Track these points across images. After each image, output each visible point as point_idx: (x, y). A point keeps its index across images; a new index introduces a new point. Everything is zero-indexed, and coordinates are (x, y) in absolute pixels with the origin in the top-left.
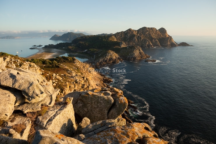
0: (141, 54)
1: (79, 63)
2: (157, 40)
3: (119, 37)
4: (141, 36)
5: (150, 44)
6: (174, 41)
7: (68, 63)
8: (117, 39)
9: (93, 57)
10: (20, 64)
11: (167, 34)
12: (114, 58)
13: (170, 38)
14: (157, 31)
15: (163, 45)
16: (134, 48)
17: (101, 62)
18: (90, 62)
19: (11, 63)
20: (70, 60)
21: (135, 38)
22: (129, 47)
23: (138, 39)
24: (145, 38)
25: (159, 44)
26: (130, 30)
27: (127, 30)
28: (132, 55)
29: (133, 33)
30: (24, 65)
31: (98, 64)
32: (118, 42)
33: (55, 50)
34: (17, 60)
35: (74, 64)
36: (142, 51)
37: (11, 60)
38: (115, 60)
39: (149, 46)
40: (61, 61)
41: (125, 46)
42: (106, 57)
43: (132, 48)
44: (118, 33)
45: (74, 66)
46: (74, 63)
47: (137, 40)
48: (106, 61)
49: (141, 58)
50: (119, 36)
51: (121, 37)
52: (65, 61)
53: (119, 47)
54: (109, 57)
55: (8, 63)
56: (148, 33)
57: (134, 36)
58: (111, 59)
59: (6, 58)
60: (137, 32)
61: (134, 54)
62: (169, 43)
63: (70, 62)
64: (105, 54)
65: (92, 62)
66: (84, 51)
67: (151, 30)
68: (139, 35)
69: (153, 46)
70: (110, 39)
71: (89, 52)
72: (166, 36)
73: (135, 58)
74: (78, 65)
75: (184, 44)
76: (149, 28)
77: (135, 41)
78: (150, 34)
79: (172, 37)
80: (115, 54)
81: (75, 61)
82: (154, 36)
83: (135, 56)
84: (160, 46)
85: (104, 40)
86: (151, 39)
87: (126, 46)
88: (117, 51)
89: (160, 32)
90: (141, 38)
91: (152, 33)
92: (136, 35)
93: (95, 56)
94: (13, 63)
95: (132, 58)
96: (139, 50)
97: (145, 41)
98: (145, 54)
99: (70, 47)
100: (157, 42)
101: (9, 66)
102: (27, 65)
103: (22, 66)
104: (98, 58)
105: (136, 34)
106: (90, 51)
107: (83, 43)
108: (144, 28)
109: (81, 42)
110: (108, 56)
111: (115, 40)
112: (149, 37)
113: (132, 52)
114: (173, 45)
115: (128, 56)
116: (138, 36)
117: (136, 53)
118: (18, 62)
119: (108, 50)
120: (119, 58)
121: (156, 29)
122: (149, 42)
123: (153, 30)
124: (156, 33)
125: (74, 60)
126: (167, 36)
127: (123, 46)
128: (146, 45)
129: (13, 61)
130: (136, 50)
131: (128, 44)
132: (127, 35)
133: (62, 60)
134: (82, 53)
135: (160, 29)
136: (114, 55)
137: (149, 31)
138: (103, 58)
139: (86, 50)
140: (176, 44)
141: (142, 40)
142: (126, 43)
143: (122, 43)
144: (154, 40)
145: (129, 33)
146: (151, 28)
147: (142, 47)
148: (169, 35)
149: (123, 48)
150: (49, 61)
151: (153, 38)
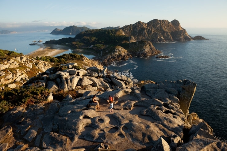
0: (152, 50)
1: (87, 60)
2: (170, 34)
3: (128, 31)
4: (151, 29)
5: (162, 38)
6: (188, 34)
7: (77, 61)
8: (125, 33)
9: (100, 54)
10: (36, 63)
11: (180, 26)
12: (123, 54)
13: (184, 31)
14: (169, 23)
15: (176, 39)
16: (145, 44)
17: (109, 59)
18: (97, 59)
19: (28, 62)
20: (78, 57)
21: (145, 31)
22: (139, 42)
23: (148, 32)
24: (155, 32)
25: (172, 38)
26: (139, 23)
27: (136, 23)
28: (142, 51)
29: (142, 26)
30: (40, 64)
31: (106, 61)
32: (127, 36)
33: (57, 46)
34: (33, 60)
35: (83, 62)
36: (153, 46)
37: (28, 59)
38: (124, 56)
39: (160, 40)
40: (69, 59)
41: (134, 41)
42: (114, 53)
43: (142, 43)
44: (126, 27)
45: (83, 64)
46: (83, 60)
47: (147, 34)
48: (114, 58)
49: (152, 53)
50: (127, 29)
51: (130, 30)
52: (73, 58)
53: (128, 42)
54: (118, 53)
55: (25, 62)
56: (159, 25)
57: (144, 29)
58: (119, 55)
59: (23, 58)
60: (146, 25)
61: (145, 49)
62: (182, 37)
63: (78, 59)
64: (113, 50)
65: (99, 59)
66: (89, 47)
67: (163, 22)
68: (149, 28)
69: (164, 41)
70: (118, 33)
71: (95, 48)
72: (179, 29)
73: (146, 54)
74: (87, 63)
75: (199, 38)
76: (160, 20)
77: (145, 35)
78: (161, 28)
79: (186, 31)
80: (124, 49)
81: (84, 58)
82: (165, 29)
83: (146, 52)
84: (173, 40)
85: (111, 34)
86: (163, 32)
87: (136, 41)
88: (126, 46)
89: (173, 25)
90: (151, 32)
91: (164, 26)
92: (146, 29)
93: (101, 53)
94: (29, 62)
95: (142, 54)
96: (150, 45)
97: (156, 35)
98: (157, 50)
99: (74, 43)
100: (169, 35)
101: (26, 65)
102: (42, 64)
103: (38, 65)
104: (105, 54)
105: (146, 27)
106: (97, 46)
107: (89, 38)
108: (155, 21)
109: (86, 37)
110: (116, 52)
111: (123, 35)
112: (160, 31)
113: (142, 47)
114: (187, 39)
115: (138, 52)
116: (149, 30)
117: (147, 49)
118: (34, 62)
119: (116, 46)
120: (128, 55)
121: (168, 21)
122: (160, 36)
123: (165, 23)
124: (168, 26)
125: (82, 57)
126: (181, 29)
127: (132, 41)
128: (158, 40)
129: (29, 60)
130: (147, 45)
131: (137, 39)
132: (136, 29)
133: (70, 57)
134: (88, 49)
135: (172, 21)
136: (123, 51)
137: (161, 24)
138: (111, 54)
139: (92, 46)
140: (190, 38)
141: (153, 34)
142: (135, 37)
143: (131, 38)
144: (166, 34)
145: (139, 27)
146: (163, 21)
147: (152, 41)
148: (182, 28)
149: (133, 43)
150: (56, 59)
151: (165, 32)
